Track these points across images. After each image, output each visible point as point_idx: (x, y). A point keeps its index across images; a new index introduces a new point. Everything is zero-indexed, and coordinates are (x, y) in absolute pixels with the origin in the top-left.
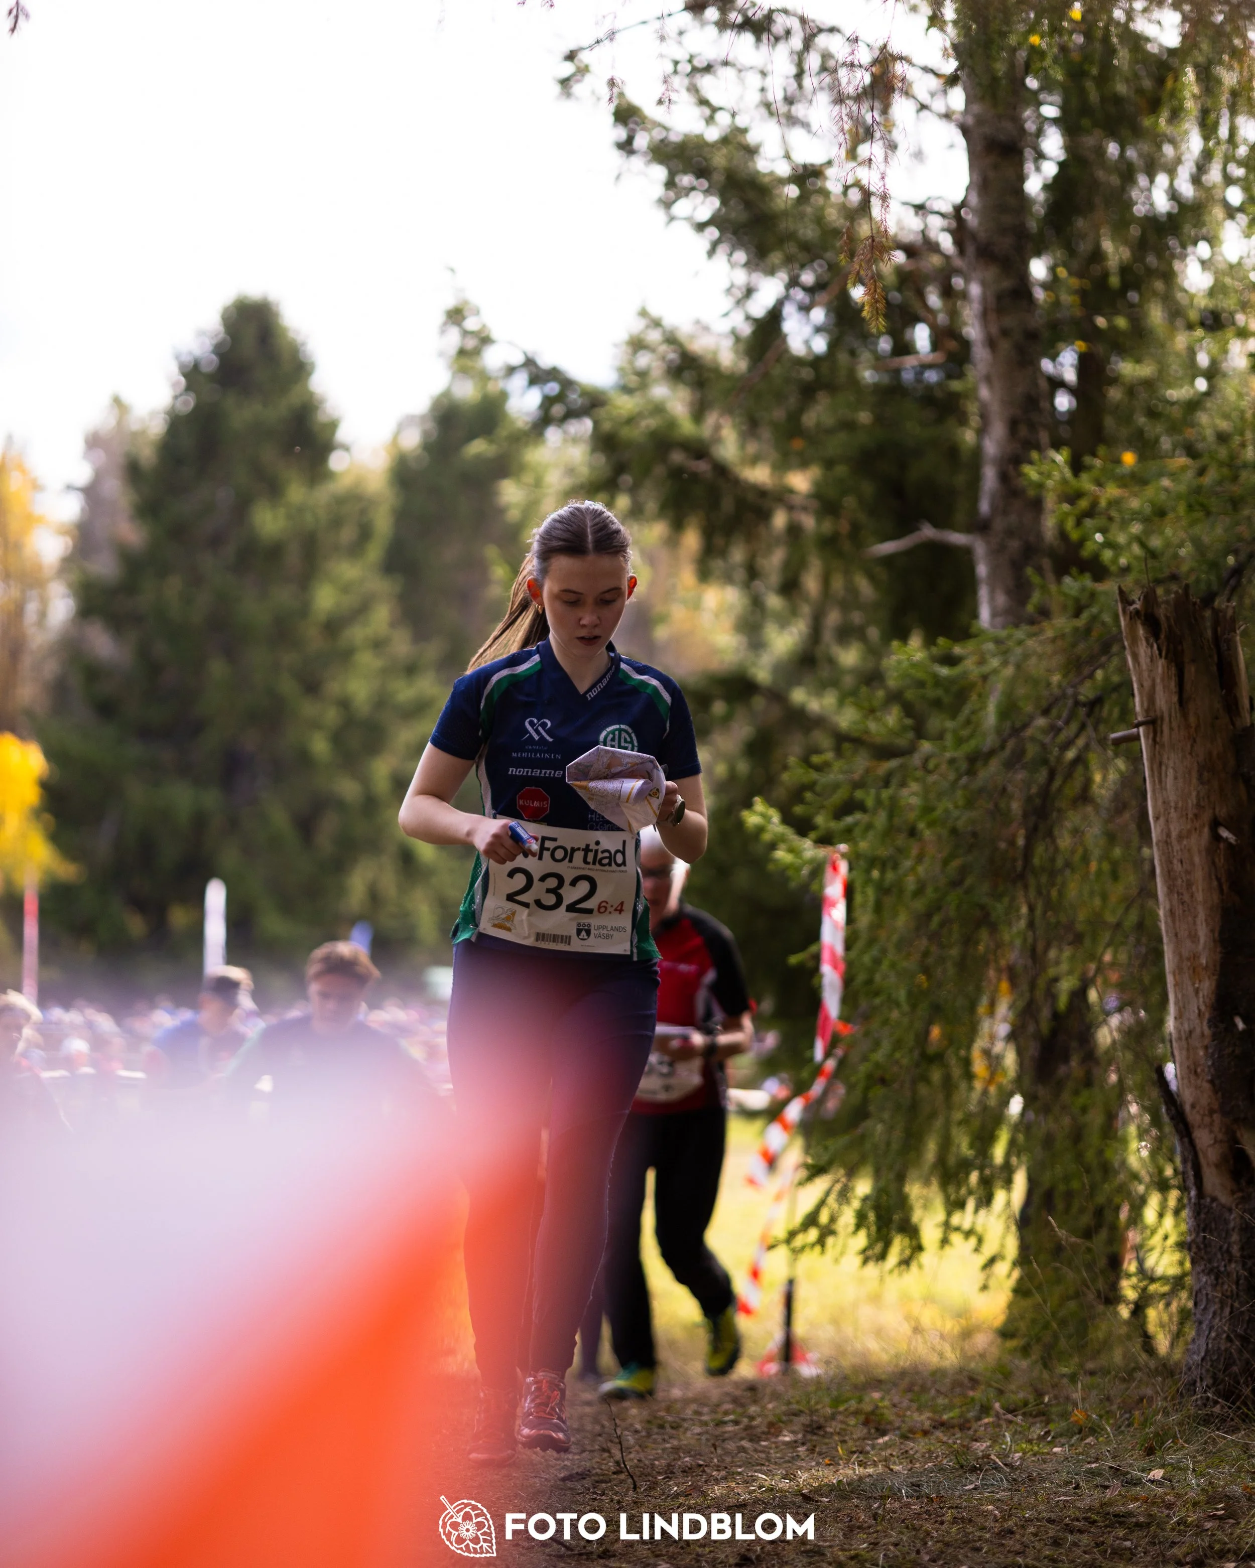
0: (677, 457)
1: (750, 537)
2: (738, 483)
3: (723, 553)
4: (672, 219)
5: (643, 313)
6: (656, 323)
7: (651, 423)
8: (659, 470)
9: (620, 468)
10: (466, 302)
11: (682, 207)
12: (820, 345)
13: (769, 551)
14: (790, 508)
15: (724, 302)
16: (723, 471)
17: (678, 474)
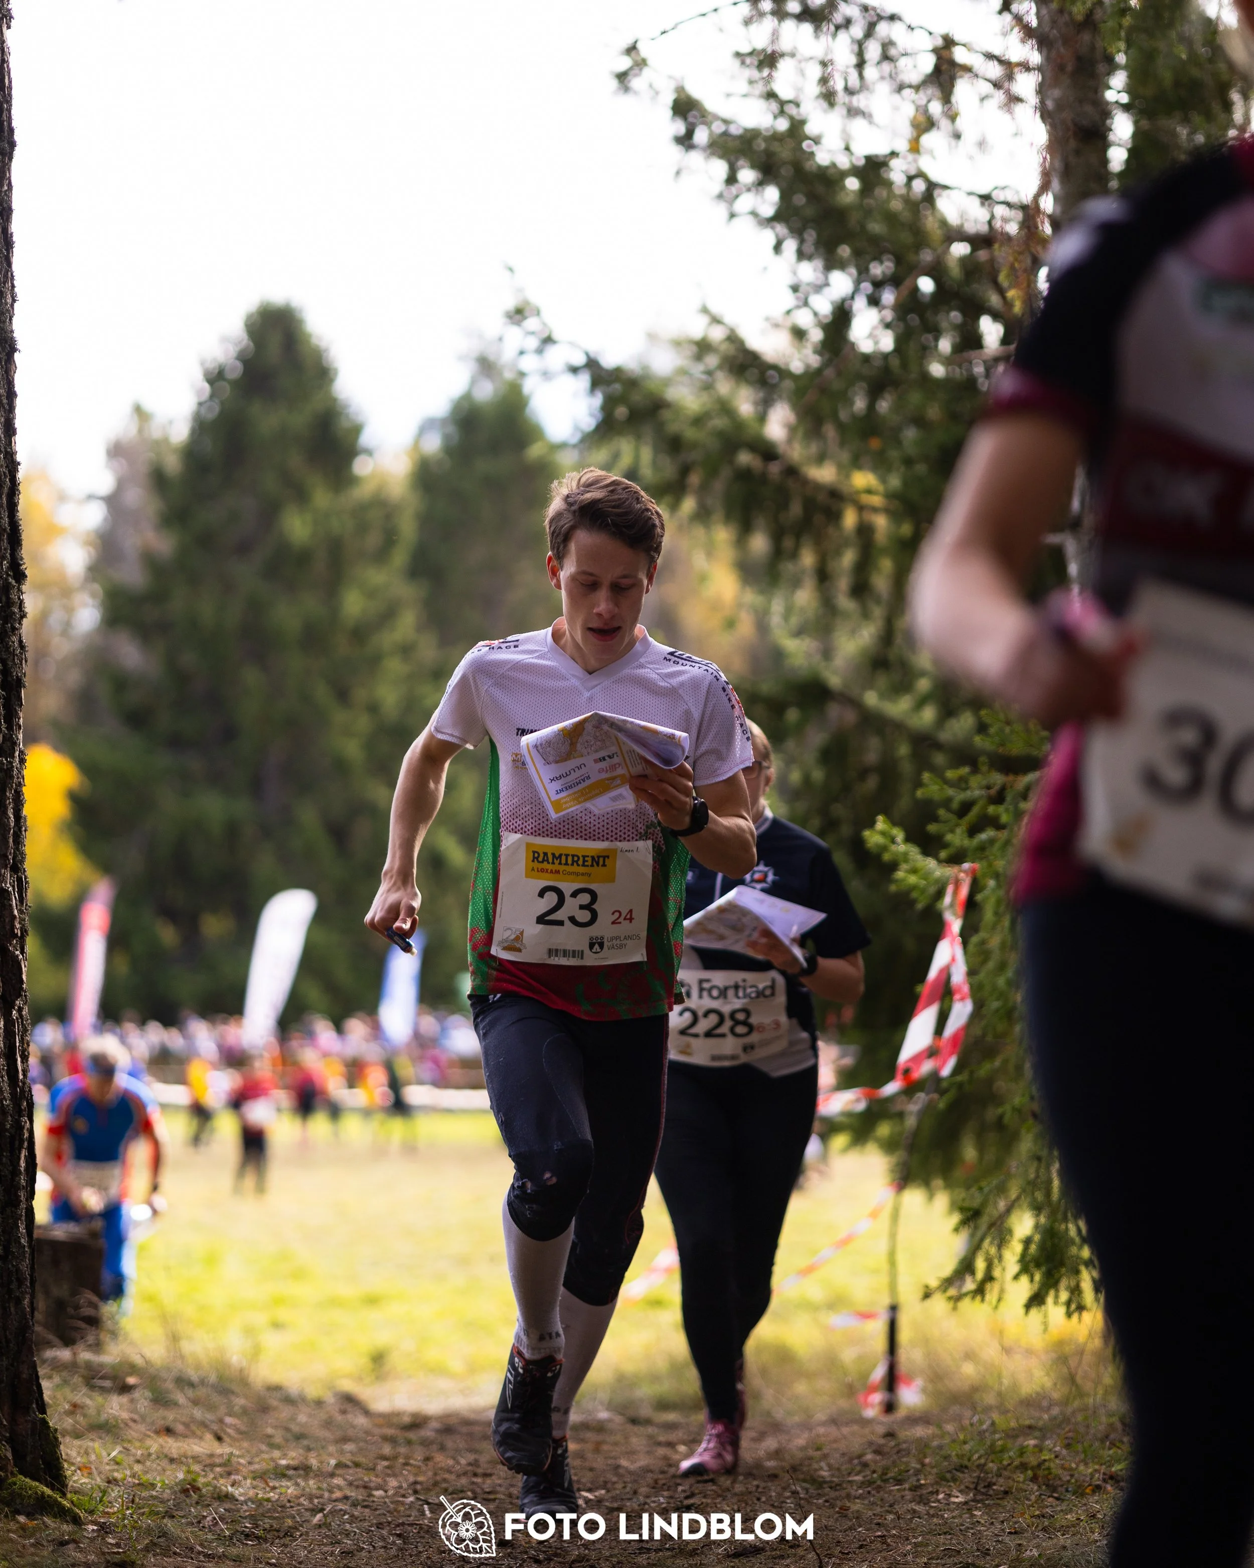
0: (745, 458)
1: (819, 541)
2: (805, 482)
3: (794, 555)
4: (732, 215)
5: (705, 310)
6: (716, 320)
7: (719, 423)
8: (726, 473)
9: (685, 471)
10: (527, 303)
11: (745, 202)
12: (887, 342)
13: (838, 553)
14: (861, 508)
15: (789, 300)
16: (792, 471)
17: (744, 475)
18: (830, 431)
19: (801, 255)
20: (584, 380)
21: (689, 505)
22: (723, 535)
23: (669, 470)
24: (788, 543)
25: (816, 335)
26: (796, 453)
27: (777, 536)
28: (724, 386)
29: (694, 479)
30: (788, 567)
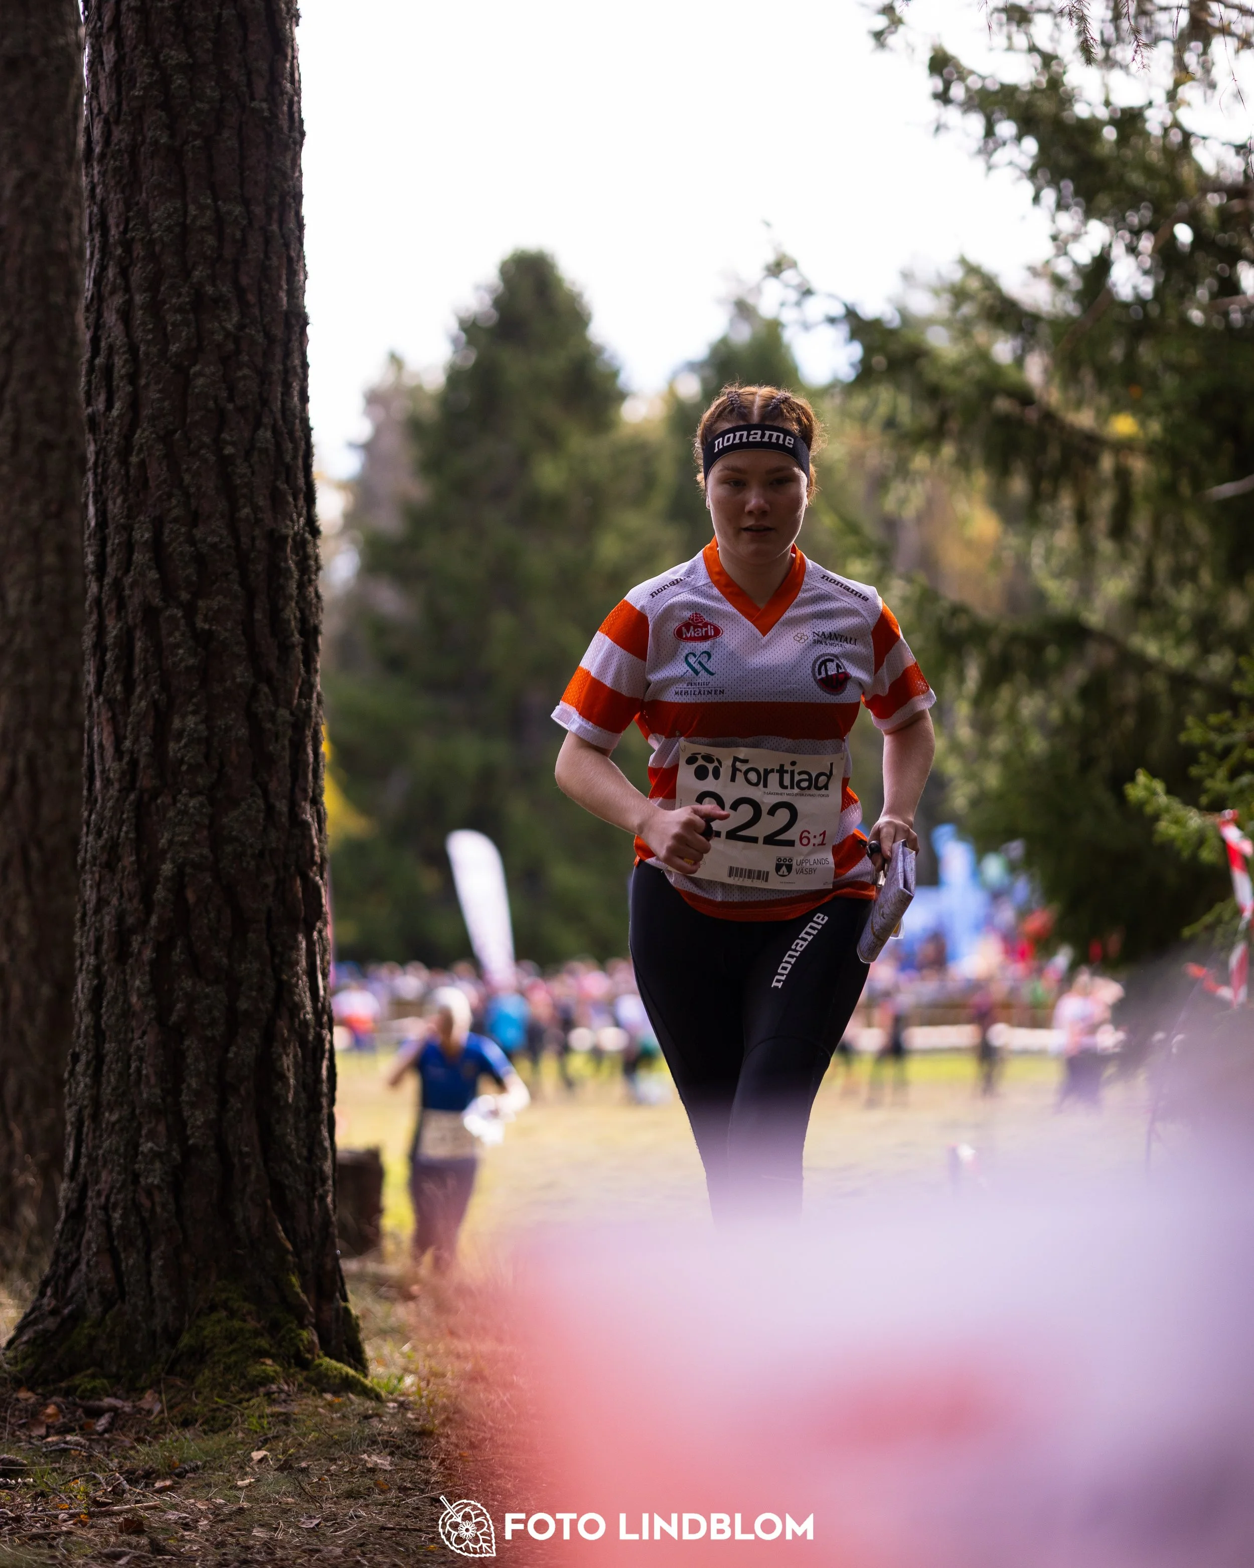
0: (1002, 404)
1: (1077, 483)
2: (1063, 428)
3: (1053, 498)
5: (961, 262)
6: (975, 271)
7: (977, 371)
8: (983, 419)
9: (944, 417)
10: (787, 257)
11: (1005, 155)
12: (1147, 287)
13: (1097, 495)
14: (1118, 453)
15: (1047, 249)
16: (1049, 417)
17: (1004, 422)
18: (1088, 377)
19: (1061, 206)
20: (843, 331)
21: (948, 451)
22: (981, 479)
23: (928, 416)
24: (1045, 486)
25: (1076, 283)
26: (1054, 397)
27: (1036, 478)
28: (981, 334)
29: (954, 425)
30: (1047, 510)
